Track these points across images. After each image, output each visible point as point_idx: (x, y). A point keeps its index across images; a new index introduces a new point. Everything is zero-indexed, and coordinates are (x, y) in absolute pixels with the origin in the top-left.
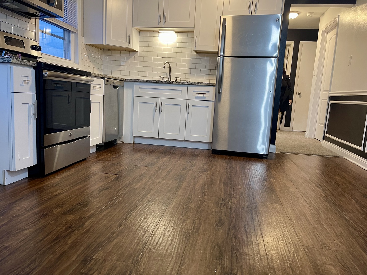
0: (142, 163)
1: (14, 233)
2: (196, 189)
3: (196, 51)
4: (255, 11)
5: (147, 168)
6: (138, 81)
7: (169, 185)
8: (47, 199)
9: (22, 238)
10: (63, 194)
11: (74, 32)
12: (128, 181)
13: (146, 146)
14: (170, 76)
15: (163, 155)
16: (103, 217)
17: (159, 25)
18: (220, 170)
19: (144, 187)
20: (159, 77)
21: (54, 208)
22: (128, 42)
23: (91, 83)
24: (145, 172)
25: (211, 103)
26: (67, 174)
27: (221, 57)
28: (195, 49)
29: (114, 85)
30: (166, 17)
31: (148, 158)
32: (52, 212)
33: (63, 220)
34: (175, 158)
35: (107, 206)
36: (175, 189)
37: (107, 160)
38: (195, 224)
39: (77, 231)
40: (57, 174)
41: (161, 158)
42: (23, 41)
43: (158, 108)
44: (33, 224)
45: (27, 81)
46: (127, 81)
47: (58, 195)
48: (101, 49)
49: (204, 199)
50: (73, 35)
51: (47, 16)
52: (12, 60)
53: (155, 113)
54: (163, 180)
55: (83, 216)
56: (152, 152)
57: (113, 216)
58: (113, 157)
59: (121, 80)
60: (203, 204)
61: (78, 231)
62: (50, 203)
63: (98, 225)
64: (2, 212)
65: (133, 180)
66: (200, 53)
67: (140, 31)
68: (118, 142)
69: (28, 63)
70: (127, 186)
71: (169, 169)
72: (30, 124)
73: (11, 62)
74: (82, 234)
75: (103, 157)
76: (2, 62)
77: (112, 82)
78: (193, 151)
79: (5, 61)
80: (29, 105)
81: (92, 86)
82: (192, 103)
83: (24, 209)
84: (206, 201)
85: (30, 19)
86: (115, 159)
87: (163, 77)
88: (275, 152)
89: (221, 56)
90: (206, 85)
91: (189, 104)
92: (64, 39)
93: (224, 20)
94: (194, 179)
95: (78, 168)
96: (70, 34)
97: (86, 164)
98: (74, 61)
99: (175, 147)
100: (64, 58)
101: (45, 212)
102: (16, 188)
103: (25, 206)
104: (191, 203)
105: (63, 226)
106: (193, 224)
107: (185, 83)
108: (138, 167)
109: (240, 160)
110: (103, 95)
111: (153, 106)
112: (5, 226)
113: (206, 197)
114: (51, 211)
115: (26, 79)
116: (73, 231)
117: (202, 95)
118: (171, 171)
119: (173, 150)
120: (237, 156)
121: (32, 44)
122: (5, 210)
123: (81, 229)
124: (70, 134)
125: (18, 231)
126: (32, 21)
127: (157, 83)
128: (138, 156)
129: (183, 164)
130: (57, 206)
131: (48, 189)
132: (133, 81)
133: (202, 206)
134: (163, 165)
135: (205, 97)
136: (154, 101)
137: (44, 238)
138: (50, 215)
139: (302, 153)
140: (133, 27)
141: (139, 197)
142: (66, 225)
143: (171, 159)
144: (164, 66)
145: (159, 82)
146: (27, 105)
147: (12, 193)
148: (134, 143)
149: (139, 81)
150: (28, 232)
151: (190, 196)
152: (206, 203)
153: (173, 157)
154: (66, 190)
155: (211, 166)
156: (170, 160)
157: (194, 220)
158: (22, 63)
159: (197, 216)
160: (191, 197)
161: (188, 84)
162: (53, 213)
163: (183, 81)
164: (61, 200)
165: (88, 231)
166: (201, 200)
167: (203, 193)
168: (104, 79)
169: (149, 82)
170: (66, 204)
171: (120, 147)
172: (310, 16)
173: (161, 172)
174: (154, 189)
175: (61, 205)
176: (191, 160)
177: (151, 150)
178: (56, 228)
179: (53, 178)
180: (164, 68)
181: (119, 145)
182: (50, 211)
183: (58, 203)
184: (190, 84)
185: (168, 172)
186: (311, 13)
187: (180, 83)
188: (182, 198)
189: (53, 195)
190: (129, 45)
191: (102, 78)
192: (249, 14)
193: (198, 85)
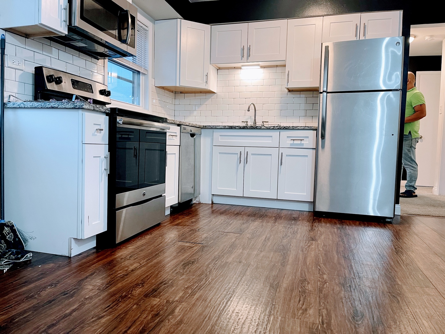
0: (228, 229)
1: (88, 322)
2: (308, 264)
3: (288, 89)
4: (364, 35)
5: (236, 235)
6: (218, 127)
7: (270, 259)
8: (123, 276)
9: (100, 330)
10: (141, 269)
11: (144, 74)
12: (216, 253)
13: (227, 207)
14: (255, 120)
15: (253, 218)
16: (196, 301)
17: (242, 60)
18: (332, 239)
19: (238, 260)
20: (242, 122)
21: (133, 287)
22: (205, 82)
23: (167, 131)
24: (235, 240)
25: (311, 150)
26: (141, 242)
27: (324, 93)
28: (287, 86)
29: (191, 133)
30: (251, 50)
31: (235, 223)
32: (131, 293)
33: (146, 305)
34: (268, 222)
35: (197, 286)
36: (280, 264)
37: (185, 225)
38: (323, 317)
39: (167, 321)
40: (129, 243)
41: (250, 223)
42: (91, 85)
43: (242, 159)
44: (111, 310)
45: (100, 130)
46: (205, 127)
47: (135, 270)
48: (172, 92)
49: (324, 279)
50: (143, 77)
51: (119, 55)
52: (84, 106)
53: (240, 166)
54: (261, 251)
55: (171, 300)
56: (238, 214)
57: (208, 300)
58: (192, 220)
59: (198, 127)
60: (325, 286)
61: (169, 320)
62: (127, 281)
63: (192, 313)
64: (71, 291)
65: (222, 251)
66: (292, 90)
67: (219, 69)
68: (194, 202)
69: (101, 109)
70: (217, 260)
71: (264, 237)
72: (101, 181)
73: (83, 108)
74: (174, 325)
75: (180, 221)
76: (73, 108)
77: (189, 130)
78: (290, 213)
79: (77, 106)
80: (101, 158)
81: (168, 134)
82: (285, 152)
83: (97, 288)
84: (327, 282)
85: (98, 60)
86: (194, 223)
87: (247, 122)
88: (400, 214)
89: (324, 91)
90: (304, 129)
91: (282, 153)
92: (132, 82)
93: (327, 48)
94: (302, 250)
95: (153, 235)
96: (139, 76)
97: (161, 230)
98: (143, 107)
99: (265, 209)
100: (132, 103)
101: (123, 292)
102: (84, 261)
103: (98, 284)
104: (308, 284)
105: (149, 314)
106: (320, 316)
107: (277, 128)
108: (225, 234)
109: (355, 225)
110: (180, 146)
111: (236, 157)
112: (76, 312)
113: (325, 277)
114: (130, 291)
115: (98, 127)
116: (162, 321)
117: (299, 142)
118: (269, 239)
119: (264, 211)
120: (351, 220)
121: (101, 88)
122: (74, 289)
123: (172, 318)
124: (144, 192)
125: (93, 319)
126: (101, 61)
127: (242, 128)
128: (221, 220)
129: (282, 230)
130: (136, 284)
131: (122, 263)
132: (211, 128)
133: (325, 290)
134: (256, 231)
135: (303, 144)
136: (237, 150)
137: (128, 330)
138: (129, 298)
139: (438, 216)
140: (210, 64)
141: (236, 274)
142: (152, 311)
143: (264, 224)
144: (249, 108)
145: (244, 128)
146: (99, 158)
147: (80, 266)
148: (213, 203)
149: (220, 127)
150: (106, 321)
151: (303, 274)
152: (328, 285)
153: (265, 221)
154: (143, 264)
155: (319, 233)
156: (262, 225)
157: (319, 310)
158: (95, 109)
159: (321, 304)
160: (306, 276)
161: (280, 129)
162: (133, 294)
163: (274, 126)
164: (140, 277)
165: (181, 322)
166: (319, 281)
167: (320, 270)
168: (180, 126)
169: (231, 128)
170: (147, 282)
171: (198, 209)
172: (430, 40)
173: (256, 241)
174: (252, 263)
175: (141, 283)
176: (291, 225)
177: (235, 213)
178: (140, 315)
179: (126, 248)
180: (249, 111)
181: (195, 206)
182: (128, 292)
183: (137, 281)
184: (283, 129)
185: (265, 240)
186: (432, 36)
187: (271, 128)
188: (294, 276)
189: (129, 270)
190: (206, 86)
191: (179, 125)
192: (357, 39)
193: (293, 129)
